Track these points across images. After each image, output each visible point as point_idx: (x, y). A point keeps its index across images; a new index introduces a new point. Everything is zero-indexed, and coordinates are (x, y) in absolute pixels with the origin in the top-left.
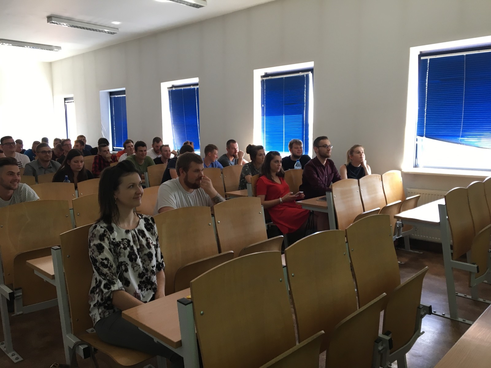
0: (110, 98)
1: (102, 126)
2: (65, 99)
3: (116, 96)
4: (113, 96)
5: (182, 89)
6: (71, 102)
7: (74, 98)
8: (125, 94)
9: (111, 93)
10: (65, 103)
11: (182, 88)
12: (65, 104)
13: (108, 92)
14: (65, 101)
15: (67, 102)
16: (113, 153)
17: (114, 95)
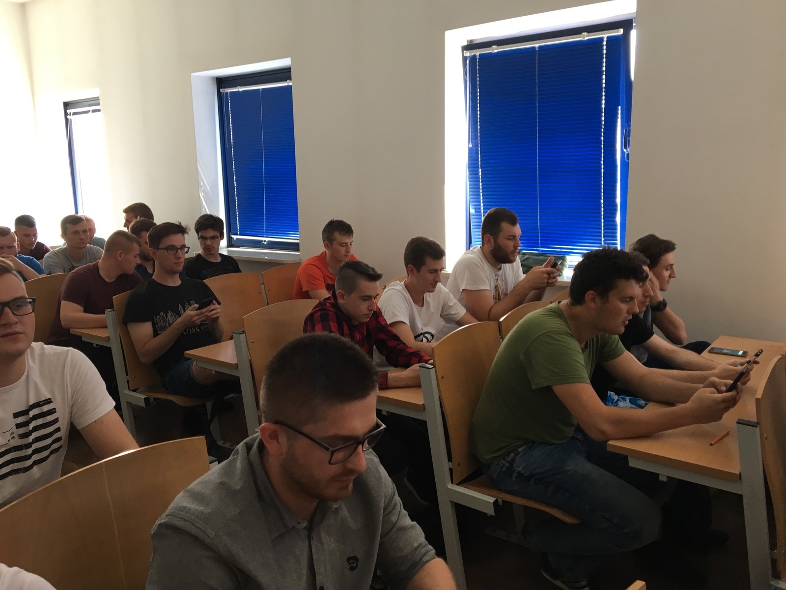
0: (220, 95)
1: (201, 177)
2: (67, 105)
3: (241, 89)
4: (229, 90)
5: (537, 45)
6: (87, 112)
7: (101, 101)
9: (221, 82)
10: (69, 117)
12: (67, 120)
13: (213, 78)
14: (68, 111)
15: (74, 114)
16: (229, 251)
17: (236, 86)
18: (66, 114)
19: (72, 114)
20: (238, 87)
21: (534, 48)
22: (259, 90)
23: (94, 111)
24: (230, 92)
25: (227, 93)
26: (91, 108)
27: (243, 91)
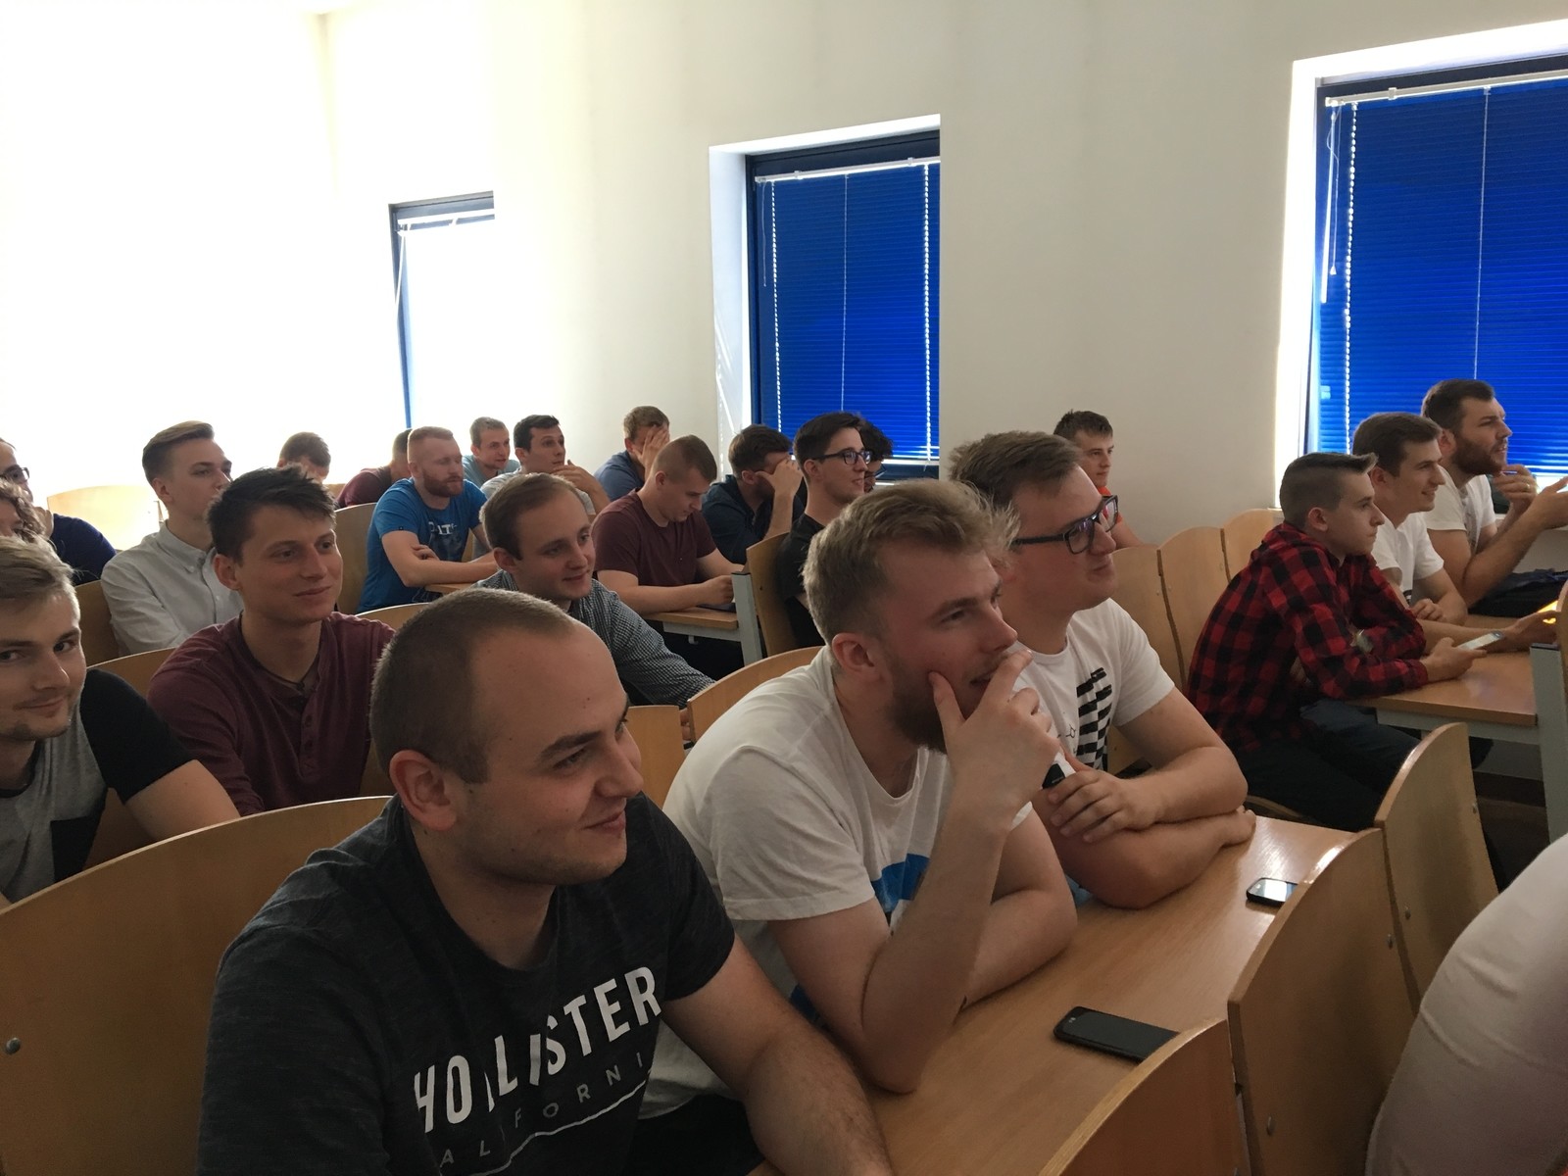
0: (752, 188)
1: (718, 341)
2: (395, 211)
3: (800, 176)
4: (773, 179)
5: (1488, 87)
7: (496, 200)
8: (934, 151)
9: (754, 164)
10: (401, 233)
11: (1487, 85)
12: (394, 238)
14: (401, 222)
15: (414, 227)
18: (395, 228)
19: (409, 227)
20: (796, 172)
21: (1482, 90)
22: (843, 176)
23: (460, 221)
24: (776, 183)
25: (769, 183)
26: (455, 216)
27: (805, 179)
